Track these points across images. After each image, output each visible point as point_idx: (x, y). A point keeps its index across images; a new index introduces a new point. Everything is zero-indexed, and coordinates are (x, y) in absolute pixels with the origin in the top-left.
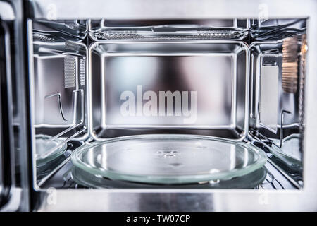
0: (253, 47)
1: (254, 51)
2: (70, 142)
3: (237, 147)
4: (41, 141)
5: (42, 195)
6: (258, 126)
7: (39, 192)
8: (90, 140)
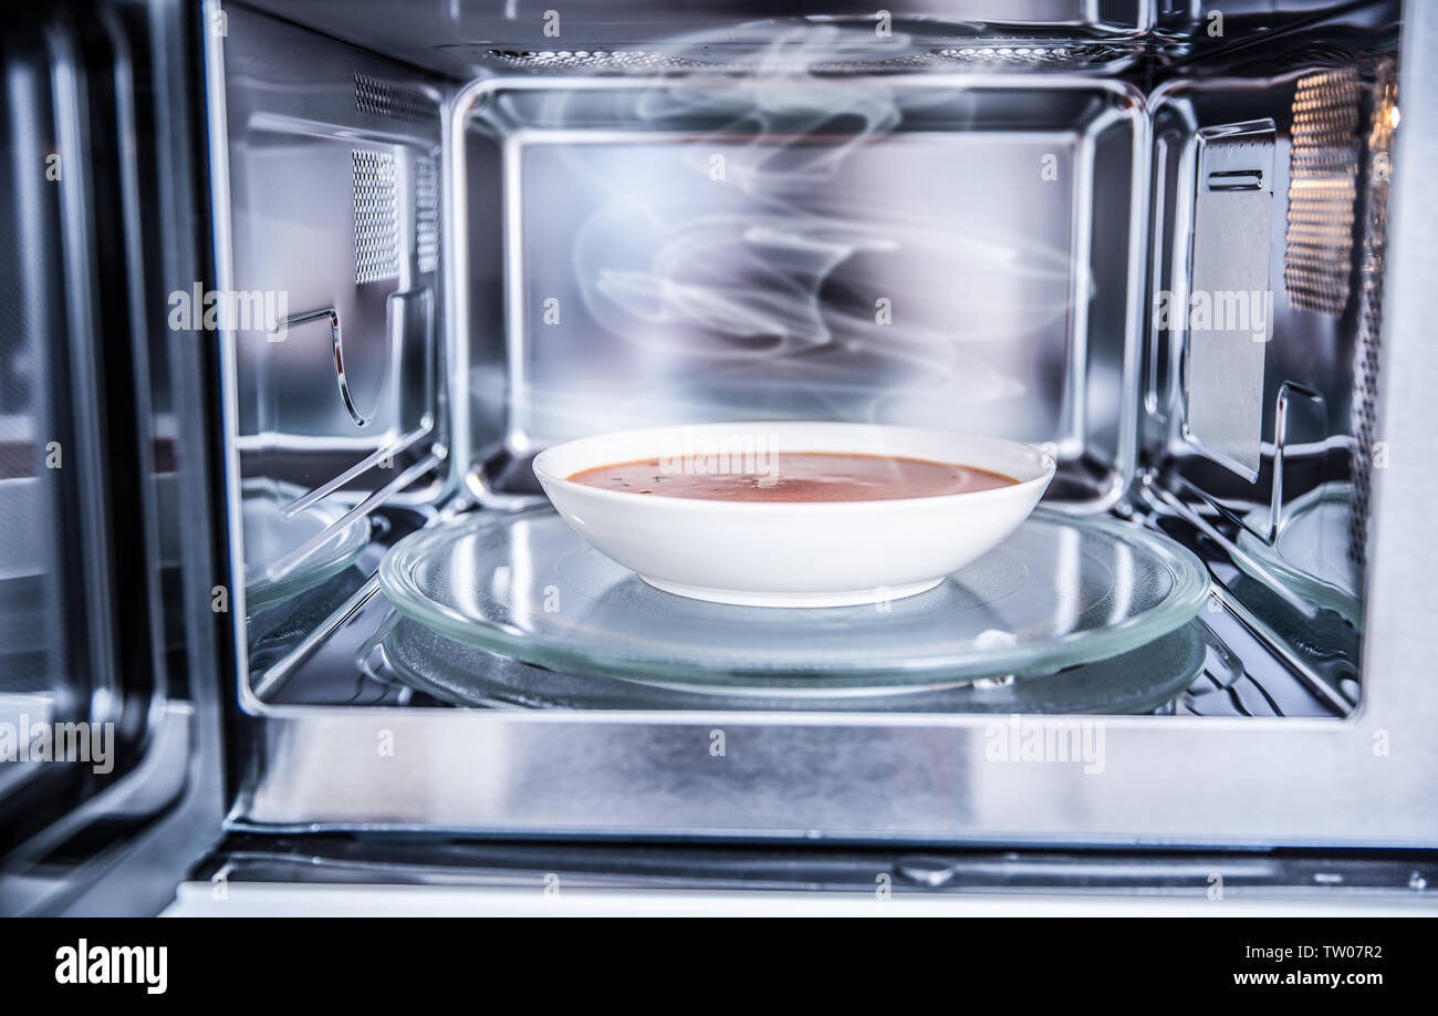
0: (1164, 108)
1: (1168, 126)
2: (382, 511)
3: (1088, 536)
4: (261, 506)
5: (270, 729)
6: (1178, 448)
7: (261, 720)
8: (460, 503)
